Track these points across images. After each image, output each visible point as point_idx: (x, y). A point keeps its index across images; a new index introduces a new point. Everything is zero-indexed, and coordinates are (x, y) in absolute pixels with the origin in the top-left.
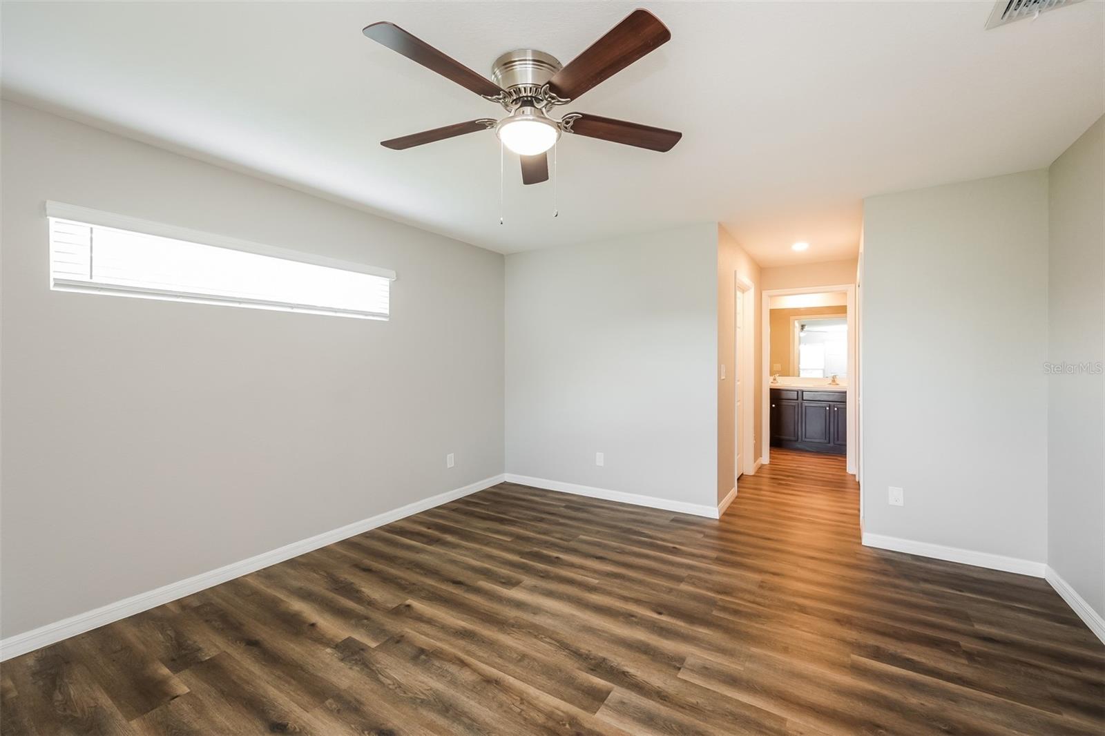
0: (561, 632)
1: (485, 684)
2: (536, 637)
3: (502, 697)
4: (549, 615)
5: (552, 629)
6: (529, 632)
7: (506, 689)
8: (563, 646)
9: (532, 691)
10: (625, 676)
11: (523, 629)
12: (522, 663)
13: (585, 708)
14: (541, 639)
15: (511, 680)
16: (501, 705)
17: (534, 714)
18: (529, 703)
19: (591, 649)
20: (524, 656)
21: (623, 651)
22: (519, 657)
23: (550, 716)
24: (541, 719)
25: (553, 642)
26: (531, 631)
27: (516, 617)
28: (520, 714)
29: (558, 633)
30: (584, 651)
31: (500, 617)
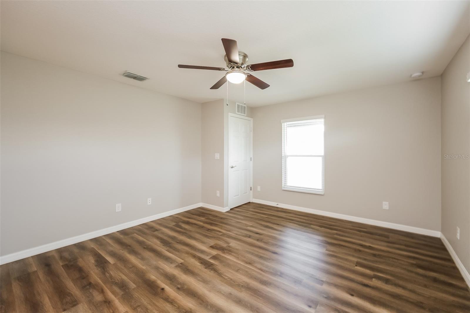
0: (219, 281)
1: (251, 263)
2: (231, 280)
3: (244, 259)
4: (223, 292)
5: (223, 283)
6: (234, 282)
7: (243, 261)
8: (220, 274)
9: (235, 260)
10: (201, 262)
11: (237, 284)
12: (238, 268)
13: (219, 255)
14: (229, 278)
15: (242, 263)
16: (245, 257)
17: (235, 255)
18: (236, 257)
19: (209, 272)
20: (237, 271)
21: (196, 271)
22: (239, 271)
23: (230, 254)
24: (233, 254)
25: (224, 277)
26: (233, 283)
27: (241, 292)
28: (239, 255)
29: (221, 281)
30: (213, 272)
31: (250, 293)
